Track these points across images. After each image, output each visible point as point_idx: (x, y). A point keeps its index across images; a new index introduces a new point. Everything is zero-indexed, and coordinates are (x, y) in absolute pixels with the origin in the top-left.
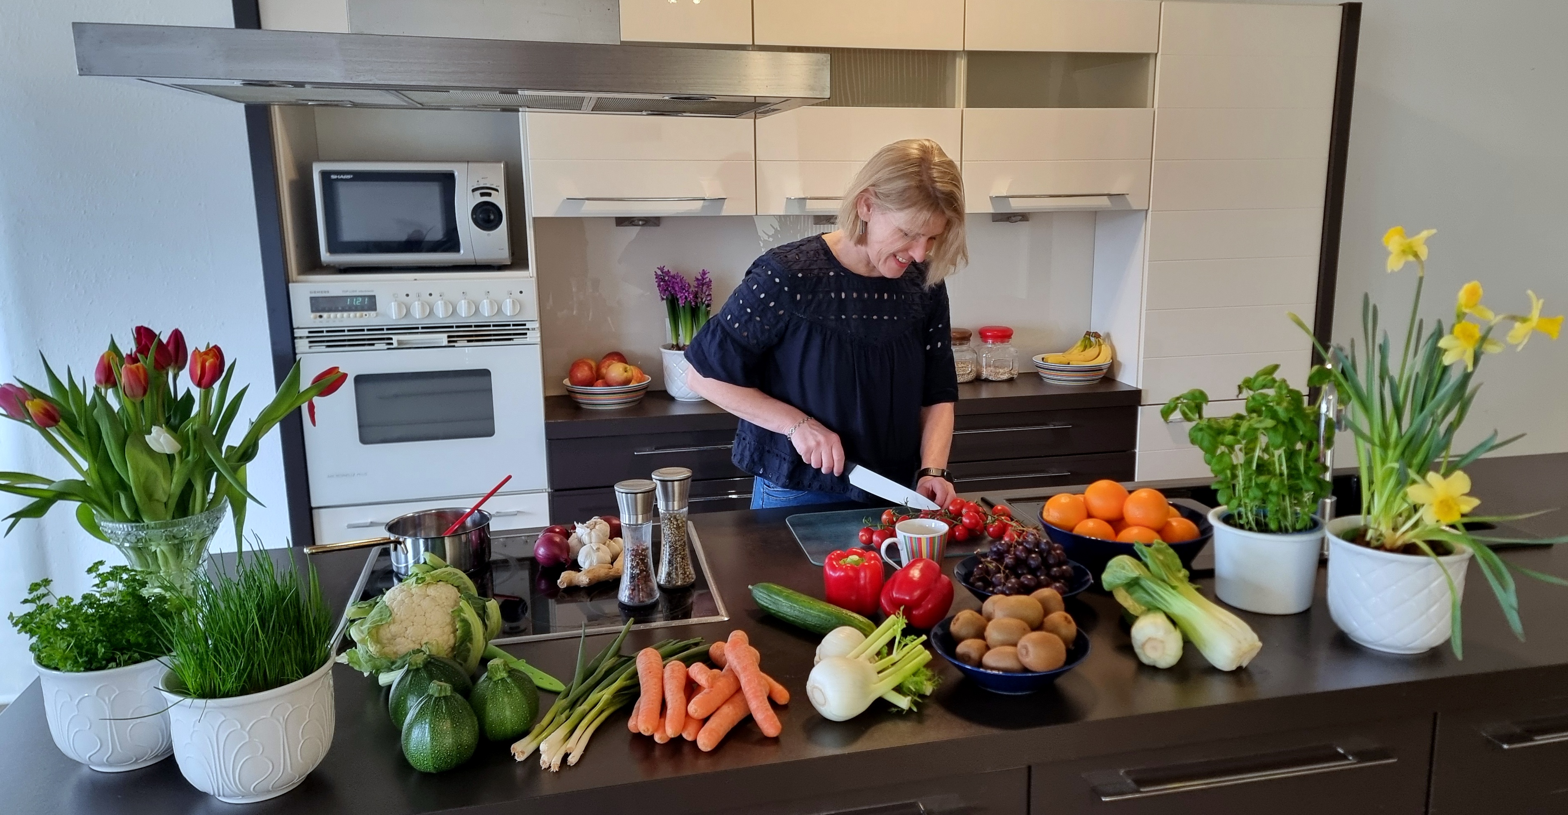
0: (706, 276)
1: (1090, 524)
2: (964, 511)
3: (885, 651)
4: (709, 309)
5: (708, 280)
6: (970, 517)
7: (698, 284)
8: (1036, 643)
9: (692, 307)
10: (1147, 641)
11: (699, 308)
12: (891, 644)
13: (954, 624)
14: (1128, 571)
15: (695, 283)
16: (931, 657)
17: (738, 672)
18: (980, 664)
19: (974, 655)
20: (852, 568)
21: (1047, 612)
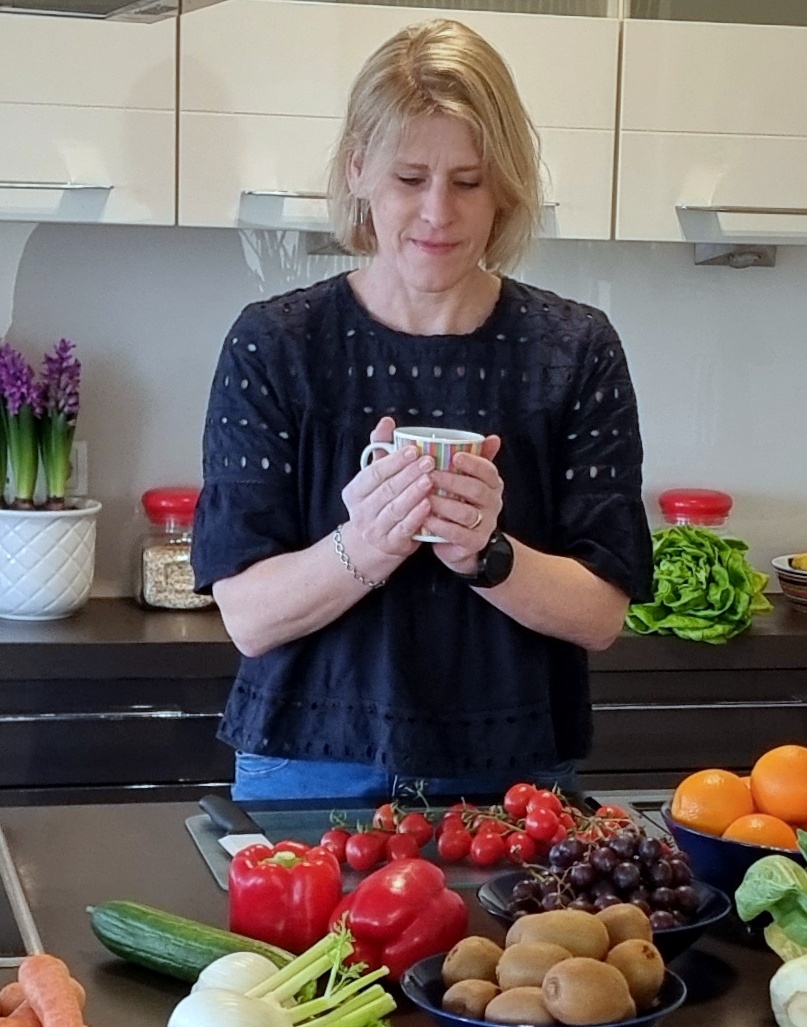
0: (69, 353)
1: (756, 822)
3: (312, 989)
4: (71, 423)
5: (71, 362)
7: (51, 371)
8: (574, 975)
9: (35, 419)
11: (50, 421)
12: (322, 981)
13: (449, 959)
14: (777, 880)
15: (45, 369)
16: (394, 1004)
17: (40, 1009)
18: (482, 1017)
19: (472, 1004)
20: (280, 871)
21: (615, 938)
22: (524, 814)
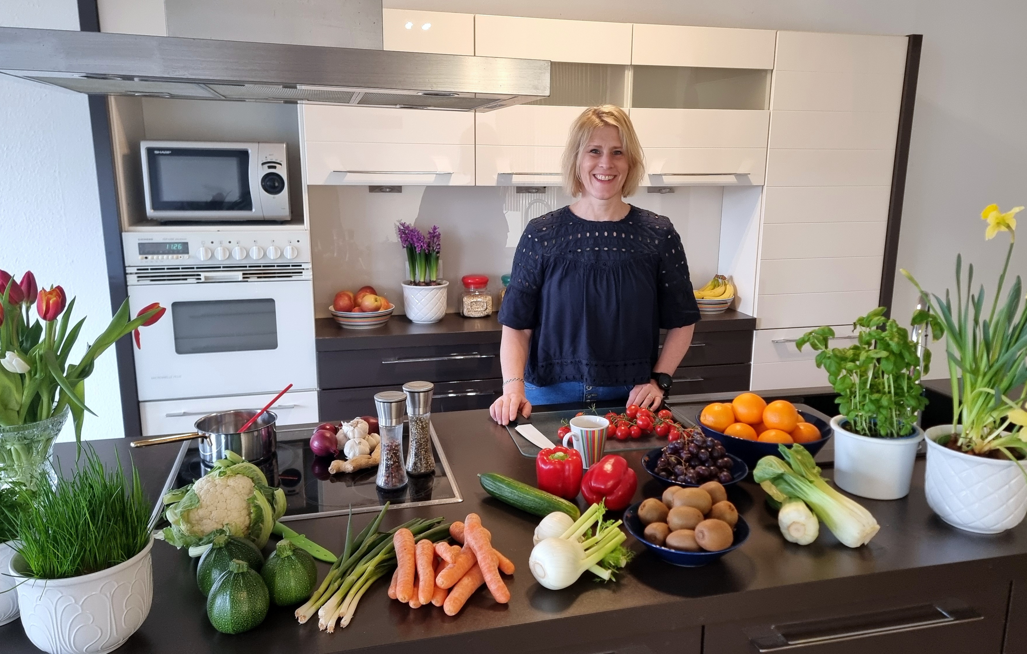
0: (437, 230)
1: (738, 427)
2: (638, 415)
3: (590, 532)
4: (438, 255)
5: (437, 233)
6: (642, 420)
7: (431, 237)
8: (711, 529)
9: (426, 254)
10: (792, 524)
11: (431, 254)
12: (594, 526)
13: (642, 509)
14: (775, 468)
15: (428, 236)
16: (626, 537)
17: (475, 550)
18: (664, 544)
19: (660, 536)
20: (560, 462)
21: (714, 501)
22: (636, 418)
